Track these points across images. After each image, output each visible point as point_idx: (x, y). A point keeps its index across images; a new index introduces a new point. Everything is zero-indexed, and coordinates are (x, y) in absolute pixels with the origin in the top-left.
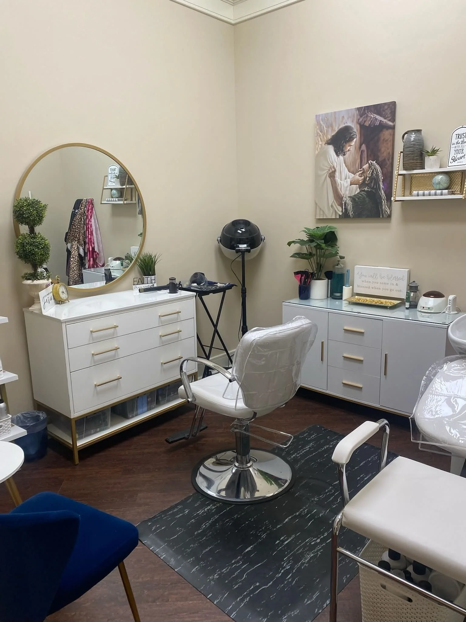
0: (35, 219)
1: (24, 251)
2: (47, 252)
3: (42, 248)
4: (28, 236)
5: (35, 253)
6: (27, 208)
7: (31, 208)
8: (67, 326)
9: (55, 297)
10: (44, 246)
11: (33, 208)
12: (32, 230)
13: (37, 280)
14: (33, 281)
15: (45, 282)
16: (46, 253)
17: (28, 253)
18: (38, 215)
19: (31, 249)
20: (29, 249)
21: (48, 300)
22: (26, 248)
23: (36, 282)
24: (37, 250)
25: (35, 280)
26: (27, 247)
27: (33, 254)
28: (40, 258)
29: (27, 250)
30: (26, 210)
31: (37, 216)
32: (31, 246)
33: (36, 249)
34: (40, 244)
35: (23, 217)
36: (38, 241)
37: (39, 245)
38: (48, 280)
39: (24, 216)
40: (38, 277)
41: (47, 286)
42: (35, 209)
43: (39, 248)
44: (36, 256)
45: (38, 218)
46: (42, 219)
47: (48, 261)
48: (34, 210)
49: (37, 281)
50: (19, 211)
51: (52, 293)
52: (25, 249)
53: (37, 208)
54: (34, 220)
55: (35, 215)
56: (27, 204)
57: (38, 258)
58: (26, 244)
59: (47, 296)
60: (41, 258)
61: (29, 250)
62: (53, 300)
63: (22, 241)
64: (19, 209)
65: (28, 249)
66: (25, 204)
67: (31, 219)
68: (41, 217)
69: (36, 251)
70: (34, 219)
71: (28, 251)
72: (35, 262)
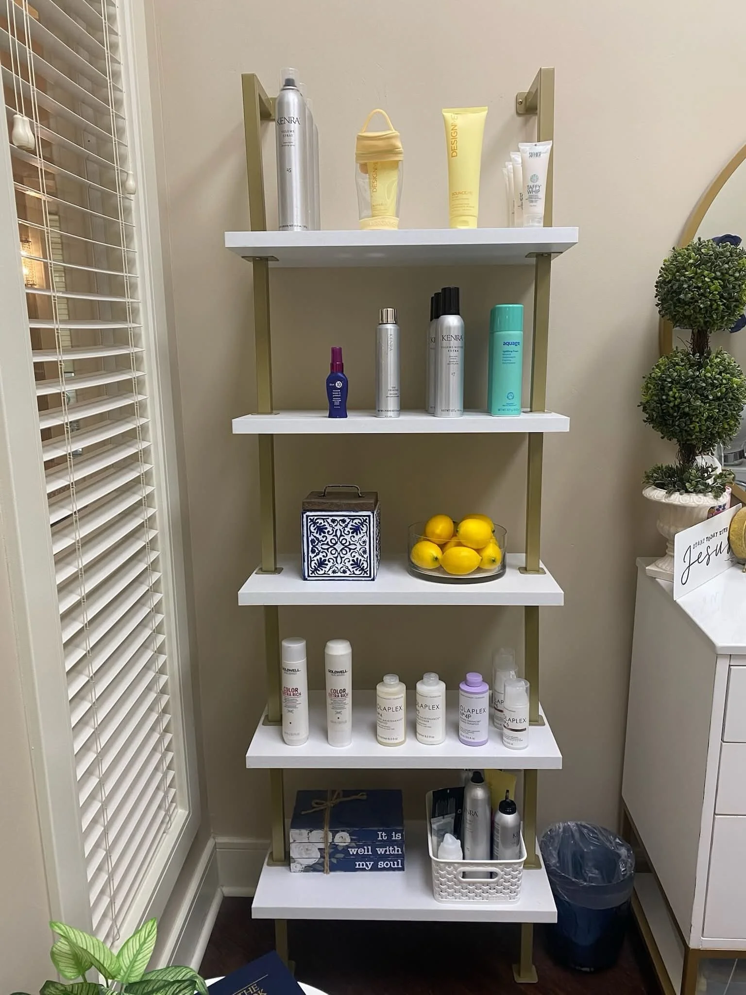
0: (715, 306)
1: (661, 402)
2: (729, 412)
3: (719, 399)
4: (682, 360)
5: (691, 412)
6: (696, 273)
7: (706, 273)
8: (731, 667)
9: (732, 546)
10: (727, 393)
11: (714, 272)
12: (700, 344)
13: (682, 491)
14: (670, 493)
15: (706, 501)
16: (726, 413)
17: (671, 411)
18: (725, 295)
19: (681, 398)
20: (675, 399)
21: (704, 554)
22: (668, 395)
23: (677, 499)
24: (698, 403)
25: (679, 490)
26: (671, 393)
27: (686, 414)
28: (704, 428)
29: (670, 402)
30: (691, 278)
31: (722, 297)
32: (684, 388)
33: (696, 399)
34: (713, 385)
35: (679, 300)
36: (709, 375)
37: (710, 388)
38: (716, 497)
39: (682, 296)
40: (687, 484)
41: (714, 512)
42: (718, 274)
43: (707, 397)
44: (692, 423)
45: (724, 304)
46: (736, 306)
47: (731, 439)
48: (716, 278)
49: (681, 494)
50: (670, 282)
51: (726, 534)
52: (664, 397)
53: (727, 273)
54: (709, 310)
55: (714, 295)
56: (696, 260)
57: (697, 429)
58: (669, 382)
59: (706, 544)
60: (708, 428)
61: (676, 403)
62: (725, 555)
63: (663, 372)
64: (670, 277)
65: (674, 397)
66: (691, 261)
67: (702, 306)
68: (737, 301)
69: (697, 406)
70: (711, 305)
71: (672, 404)
72: (689, 438)
